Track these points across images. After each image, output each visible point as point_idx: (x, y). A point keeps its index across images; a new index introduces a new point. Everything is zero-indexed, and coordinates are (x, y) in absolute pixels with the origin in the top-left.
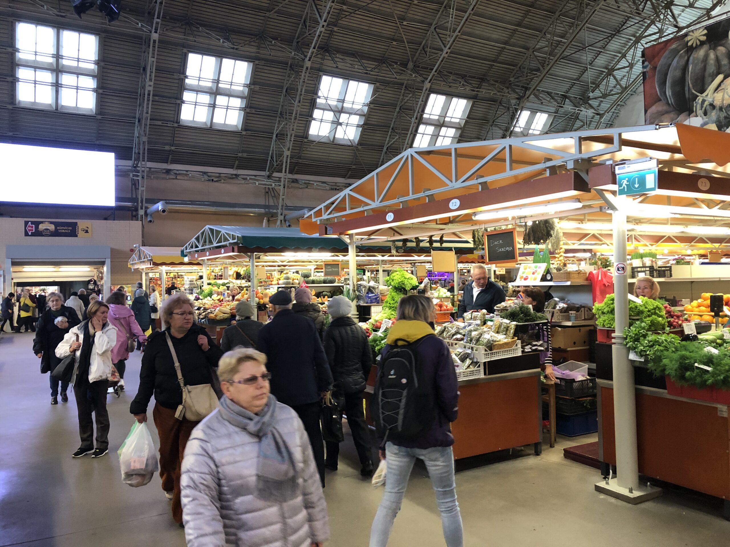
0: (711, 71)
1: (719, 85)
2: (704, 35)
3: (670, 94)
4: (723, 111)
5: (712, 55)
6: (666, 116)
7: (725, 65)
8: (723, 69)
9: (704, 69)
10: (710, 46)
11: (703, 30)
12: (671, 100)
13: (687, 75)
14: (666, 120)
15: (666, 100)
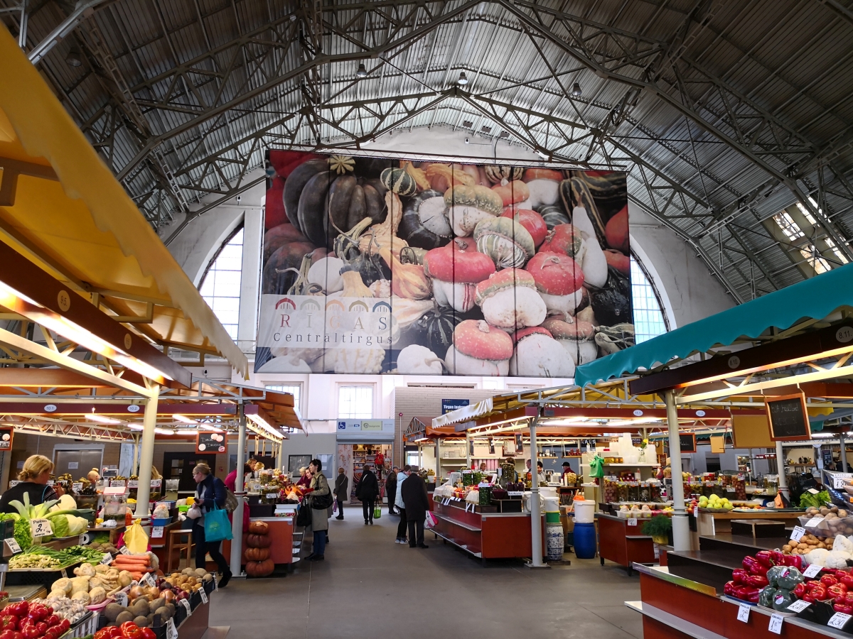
0: (357, 210)
1: (366, 229)
2: (351, 165)
3: (303, 219)
4: (369, 260)
5: (359, 192)
6: (295, 244)
7: (374, 208)
8: (372, 212)
9: (349, 204)
10: (358, 180)
11: (351, 159)
12: (304, 227)
13: (326, 203)
14: (295, 250)
15: (297, 225)
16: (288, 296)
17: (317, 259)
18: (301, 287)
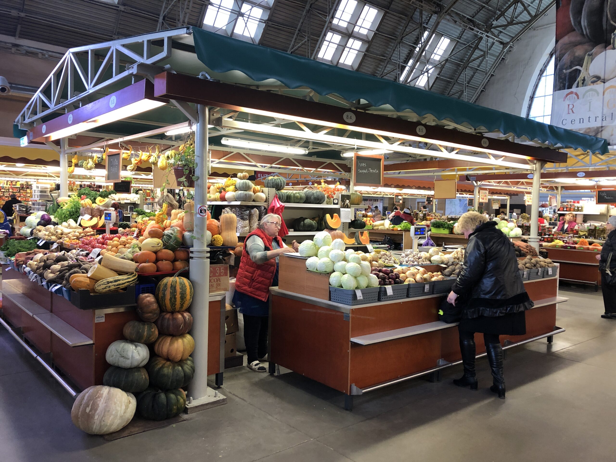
3: (586, 24)
6: (579, 47)
12: (586, 31)
13: (605, 5)
14: (579, 52)
15: (580, 31)
16: (574, 89)
17: (597, 54)
18: (584, 80)
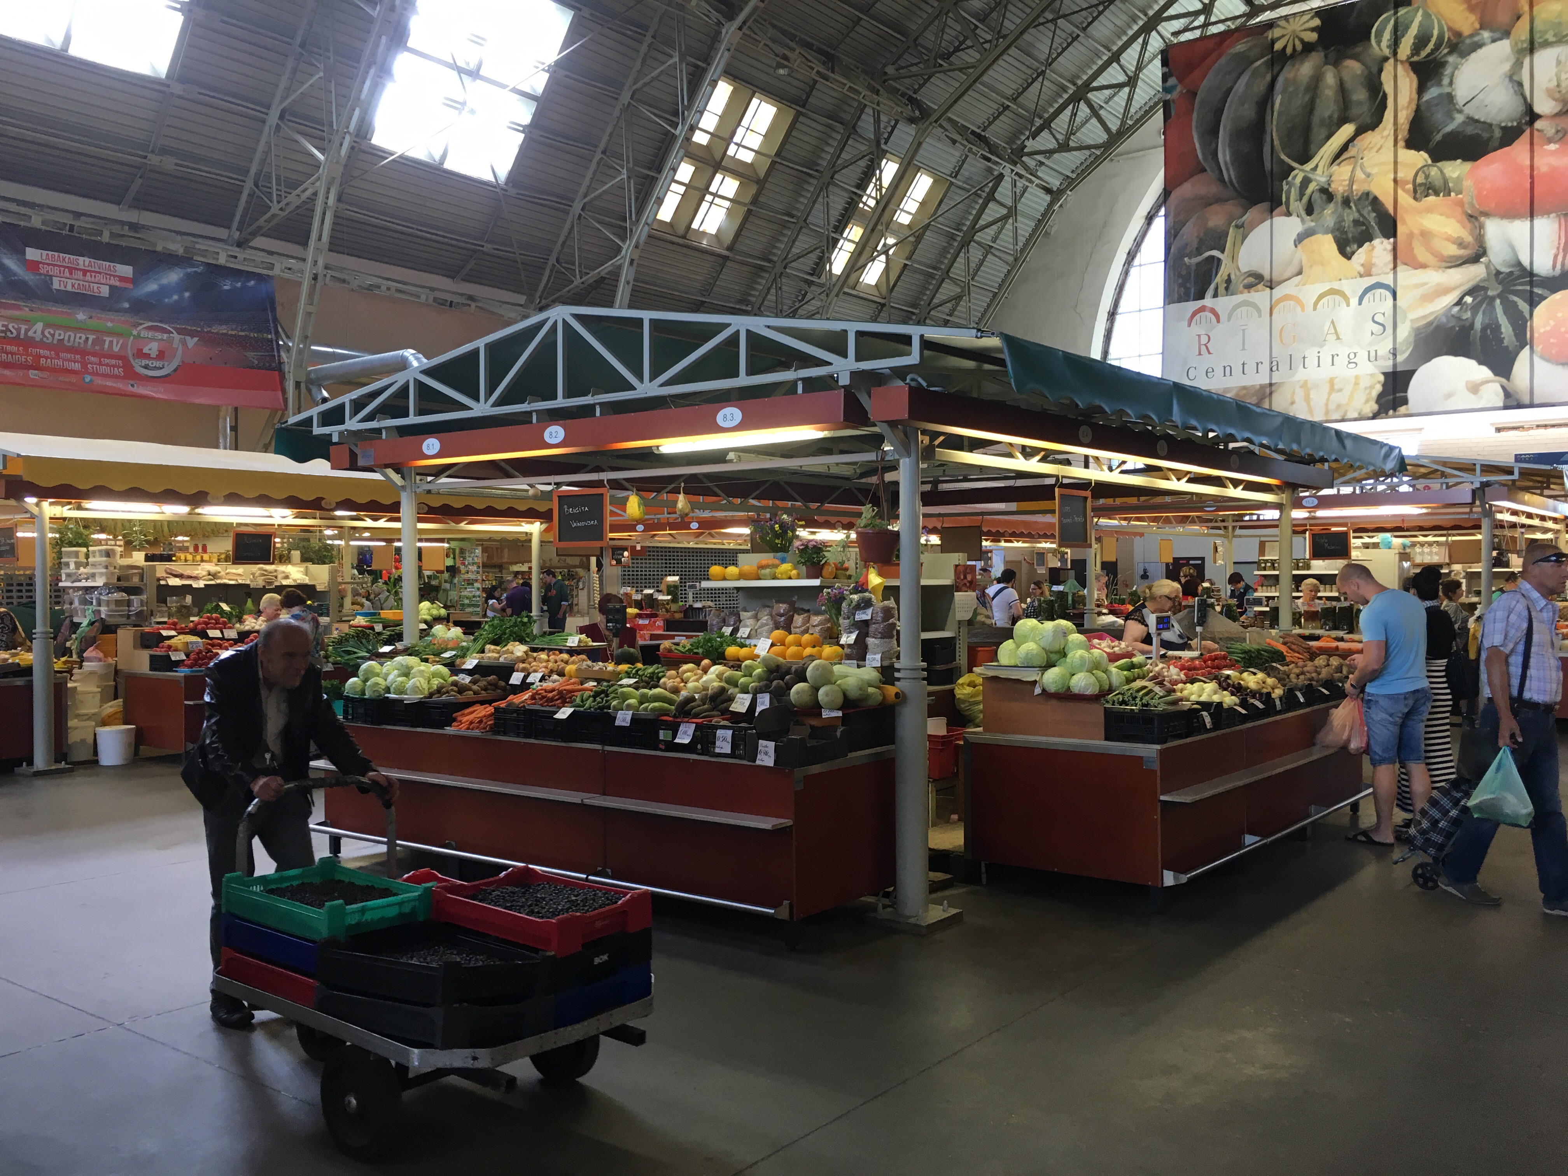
0: (1327, 114)
1: (1345, 148)
2: (1313, 30)
3: (1228, 158)
4: (1350, 208)
5: (1330, 78)
6: (1215, 207)
7: (1360, 103)
8: (1354, 111)
9: (1310, 108)
10: (1326, 56)
11: (1312, 18)
12: (1230, 173)
13: (1268, 118)
14: (1216, 218)
15: (1217, 172)
16: (1208, 301)
17: (1253, 226)
18: (1229, 281)
